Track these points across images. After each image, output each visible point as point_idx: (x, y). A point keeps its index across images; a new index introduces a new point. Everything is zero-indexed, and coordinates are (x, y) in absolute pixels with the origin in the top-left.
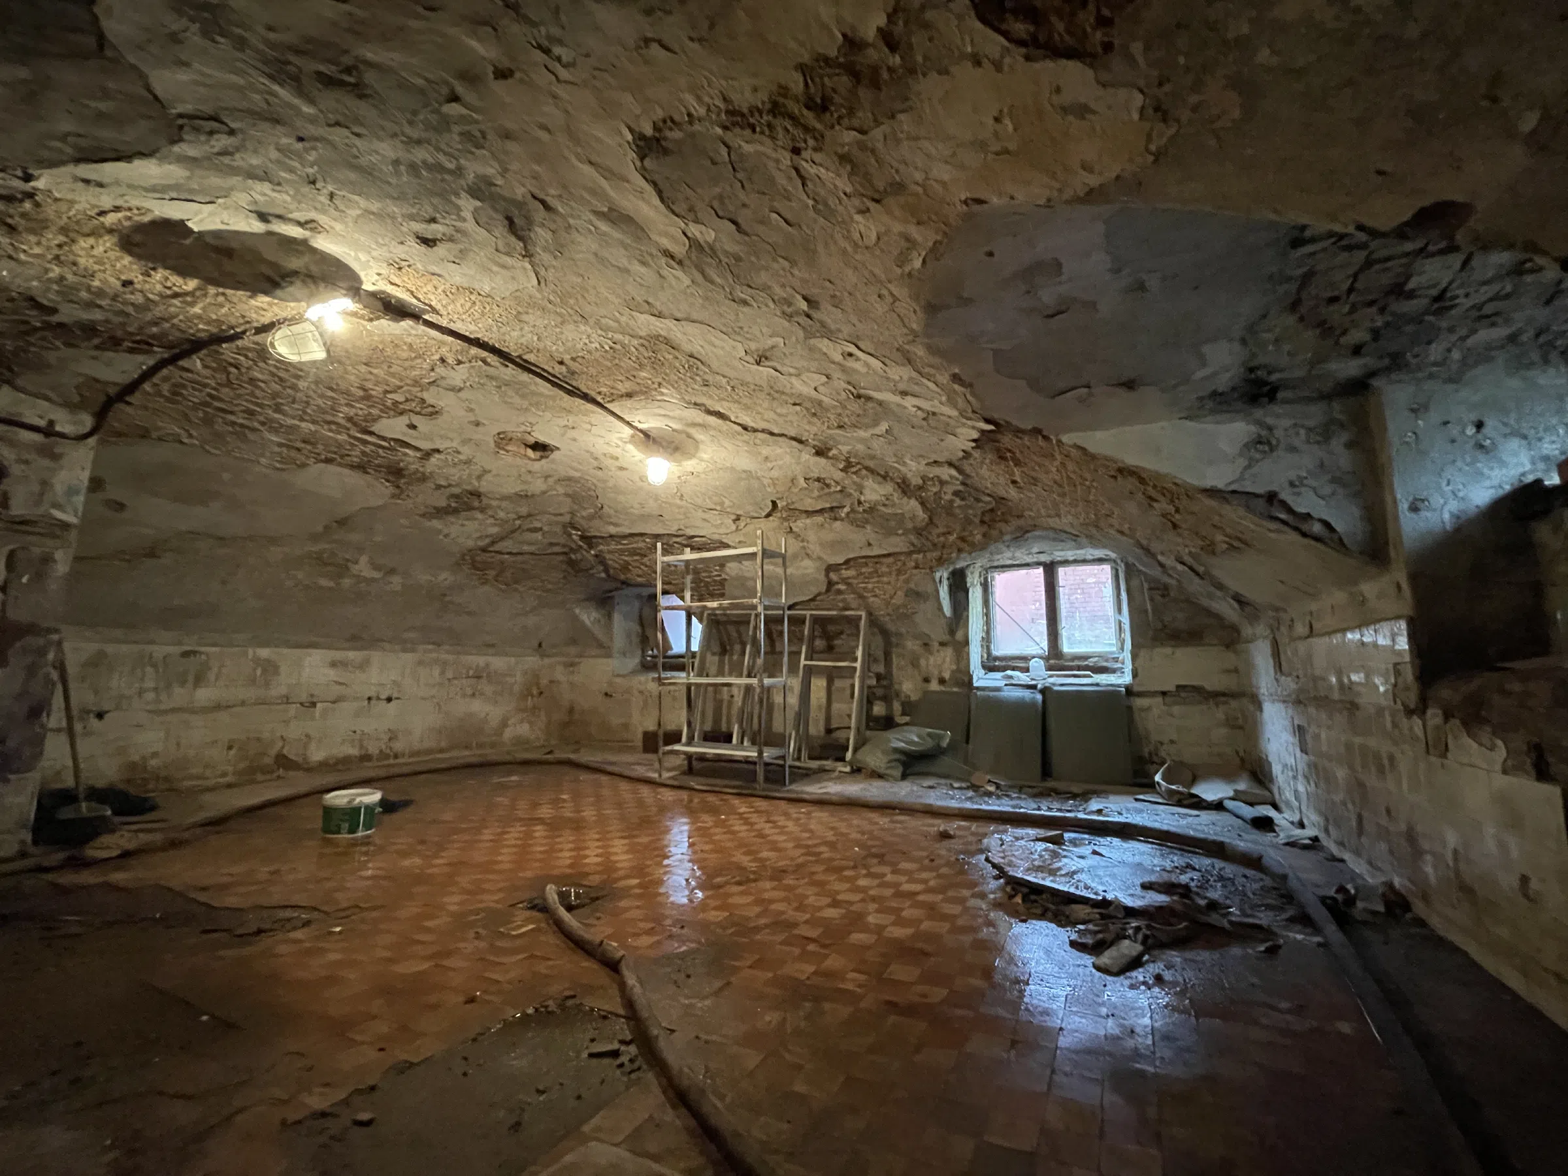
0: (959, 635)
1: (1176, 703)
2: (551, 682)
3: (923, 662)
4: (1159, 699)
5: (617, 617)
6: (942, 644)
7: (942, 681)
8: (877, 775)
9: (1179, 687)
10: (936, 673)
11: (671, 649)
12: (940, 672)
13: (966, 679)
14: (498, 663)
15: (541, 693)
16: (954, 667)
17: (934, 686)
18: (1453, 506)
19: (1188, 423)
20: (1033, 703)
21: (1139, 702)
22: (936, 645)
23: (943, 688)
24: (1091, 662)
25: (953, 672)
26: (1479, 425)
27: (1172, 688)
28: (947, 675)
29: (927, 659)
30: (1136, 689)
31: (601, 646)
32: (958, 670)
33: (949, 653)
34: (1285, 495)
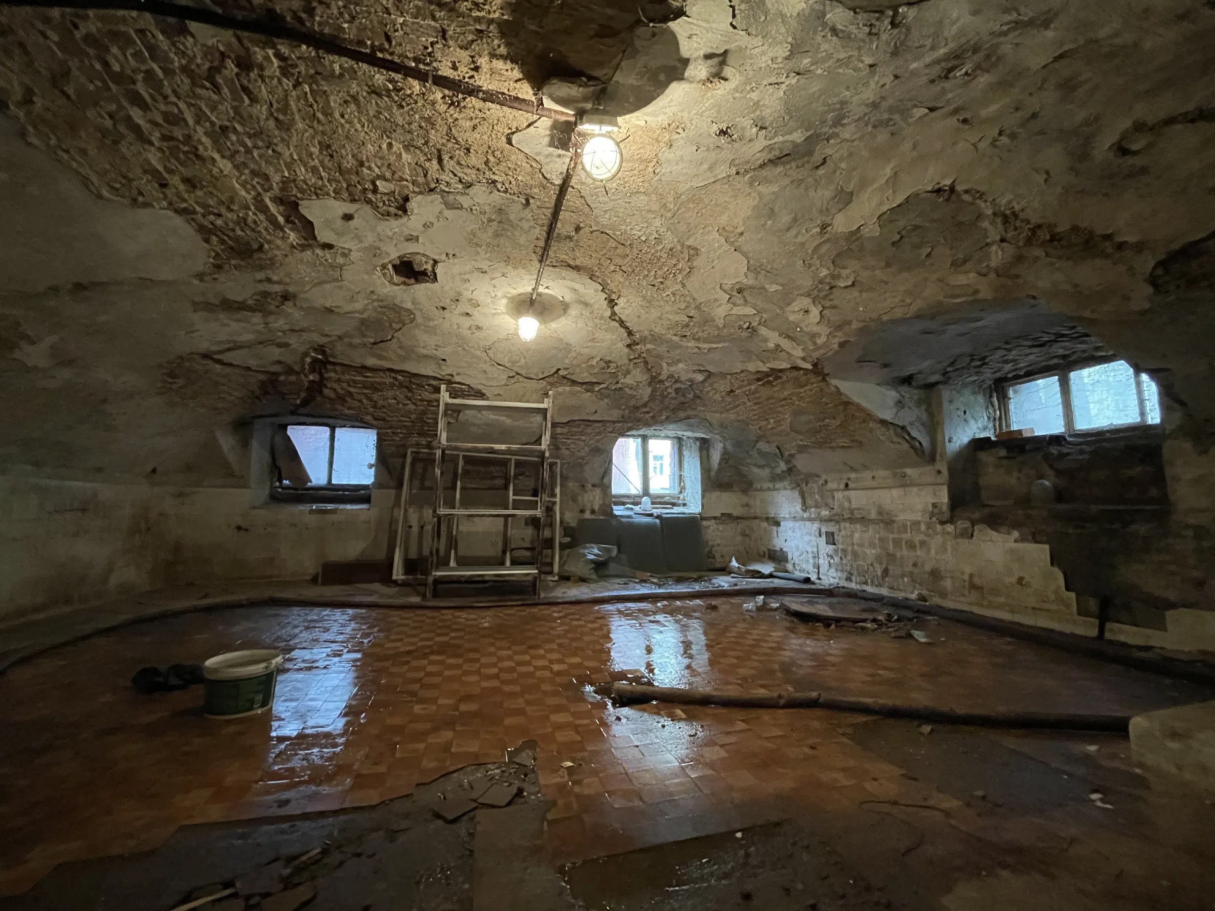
0: (605, 480)
1: (721, 524)
2: (161, 514)
3: (580, 499)
4: (713, 521)
5: (255, 445)
6: (594, 486)
7: (593, 512)
8: (583, 580)
9: (723, 514)
10: (589, 505)
11: (311, 481)
12: (592, 506)
13: (609, 511)
14: (106, 492)
15: (149, 529)
16: (601, 502)
17: (587, 515)
18: (959, 442)
19: (877, 387)
20: (655, 525)
21: (705, 523)
22: (590, 486)
23: (593, 517)
24: (667, 499)
25: (600, 505)
26: (965, 412)
27: (719, 515)
28: (596, 508)
29: (583, 497)
30: (704, 515)
31: (230, 474)
32: (604, 504)
33: (598, 491)
34: (909, 429)
